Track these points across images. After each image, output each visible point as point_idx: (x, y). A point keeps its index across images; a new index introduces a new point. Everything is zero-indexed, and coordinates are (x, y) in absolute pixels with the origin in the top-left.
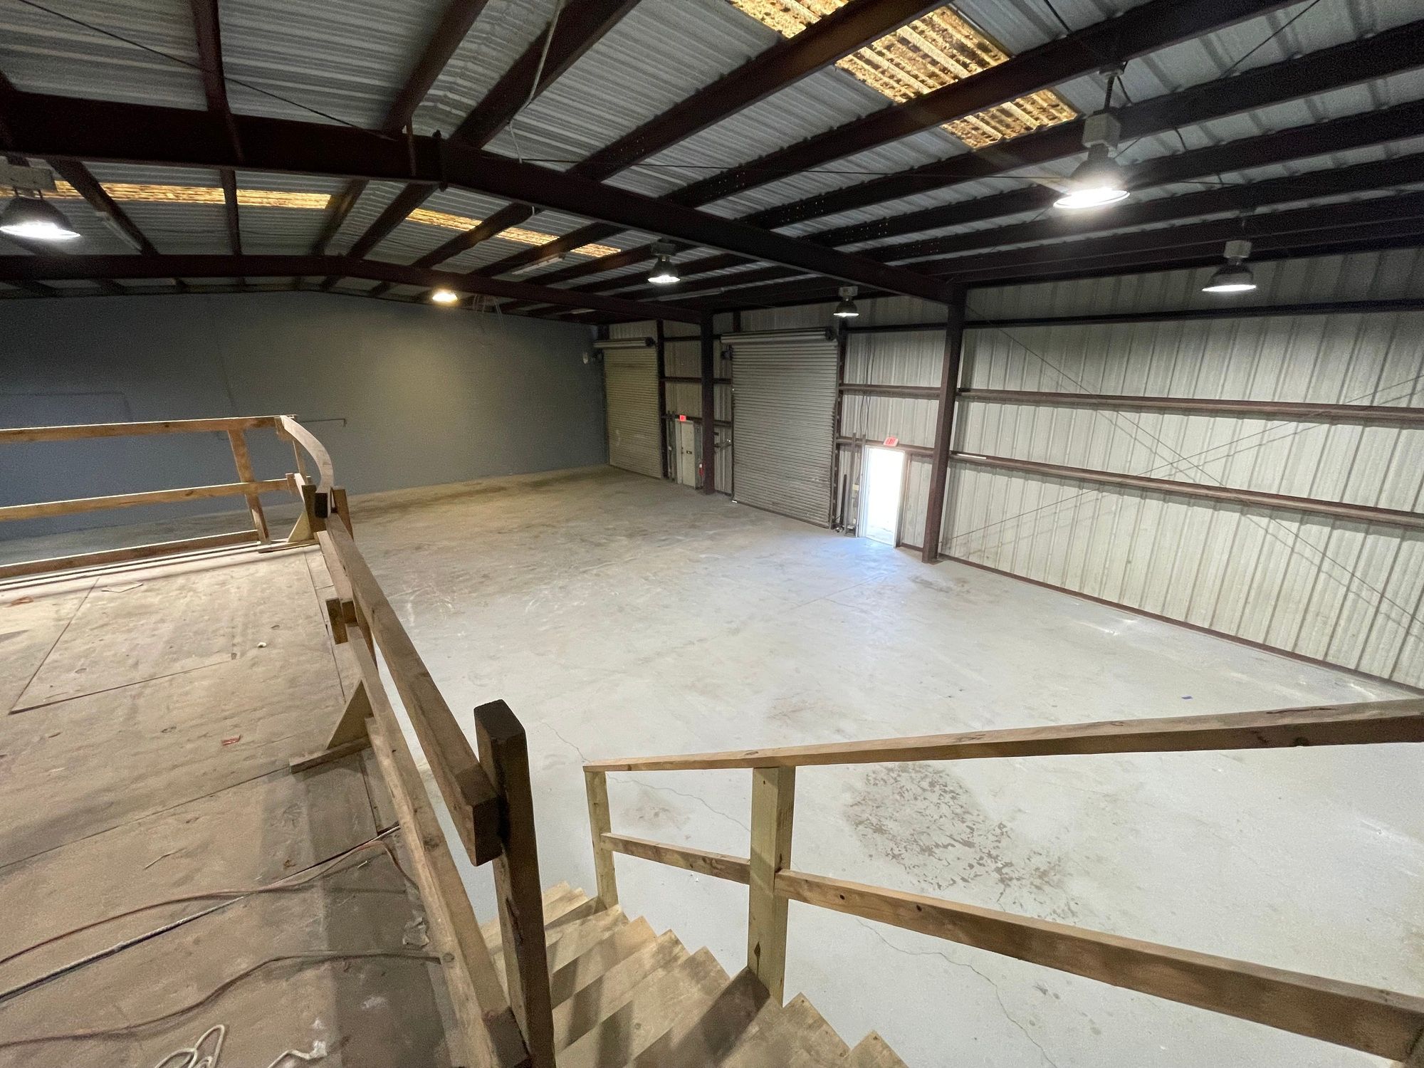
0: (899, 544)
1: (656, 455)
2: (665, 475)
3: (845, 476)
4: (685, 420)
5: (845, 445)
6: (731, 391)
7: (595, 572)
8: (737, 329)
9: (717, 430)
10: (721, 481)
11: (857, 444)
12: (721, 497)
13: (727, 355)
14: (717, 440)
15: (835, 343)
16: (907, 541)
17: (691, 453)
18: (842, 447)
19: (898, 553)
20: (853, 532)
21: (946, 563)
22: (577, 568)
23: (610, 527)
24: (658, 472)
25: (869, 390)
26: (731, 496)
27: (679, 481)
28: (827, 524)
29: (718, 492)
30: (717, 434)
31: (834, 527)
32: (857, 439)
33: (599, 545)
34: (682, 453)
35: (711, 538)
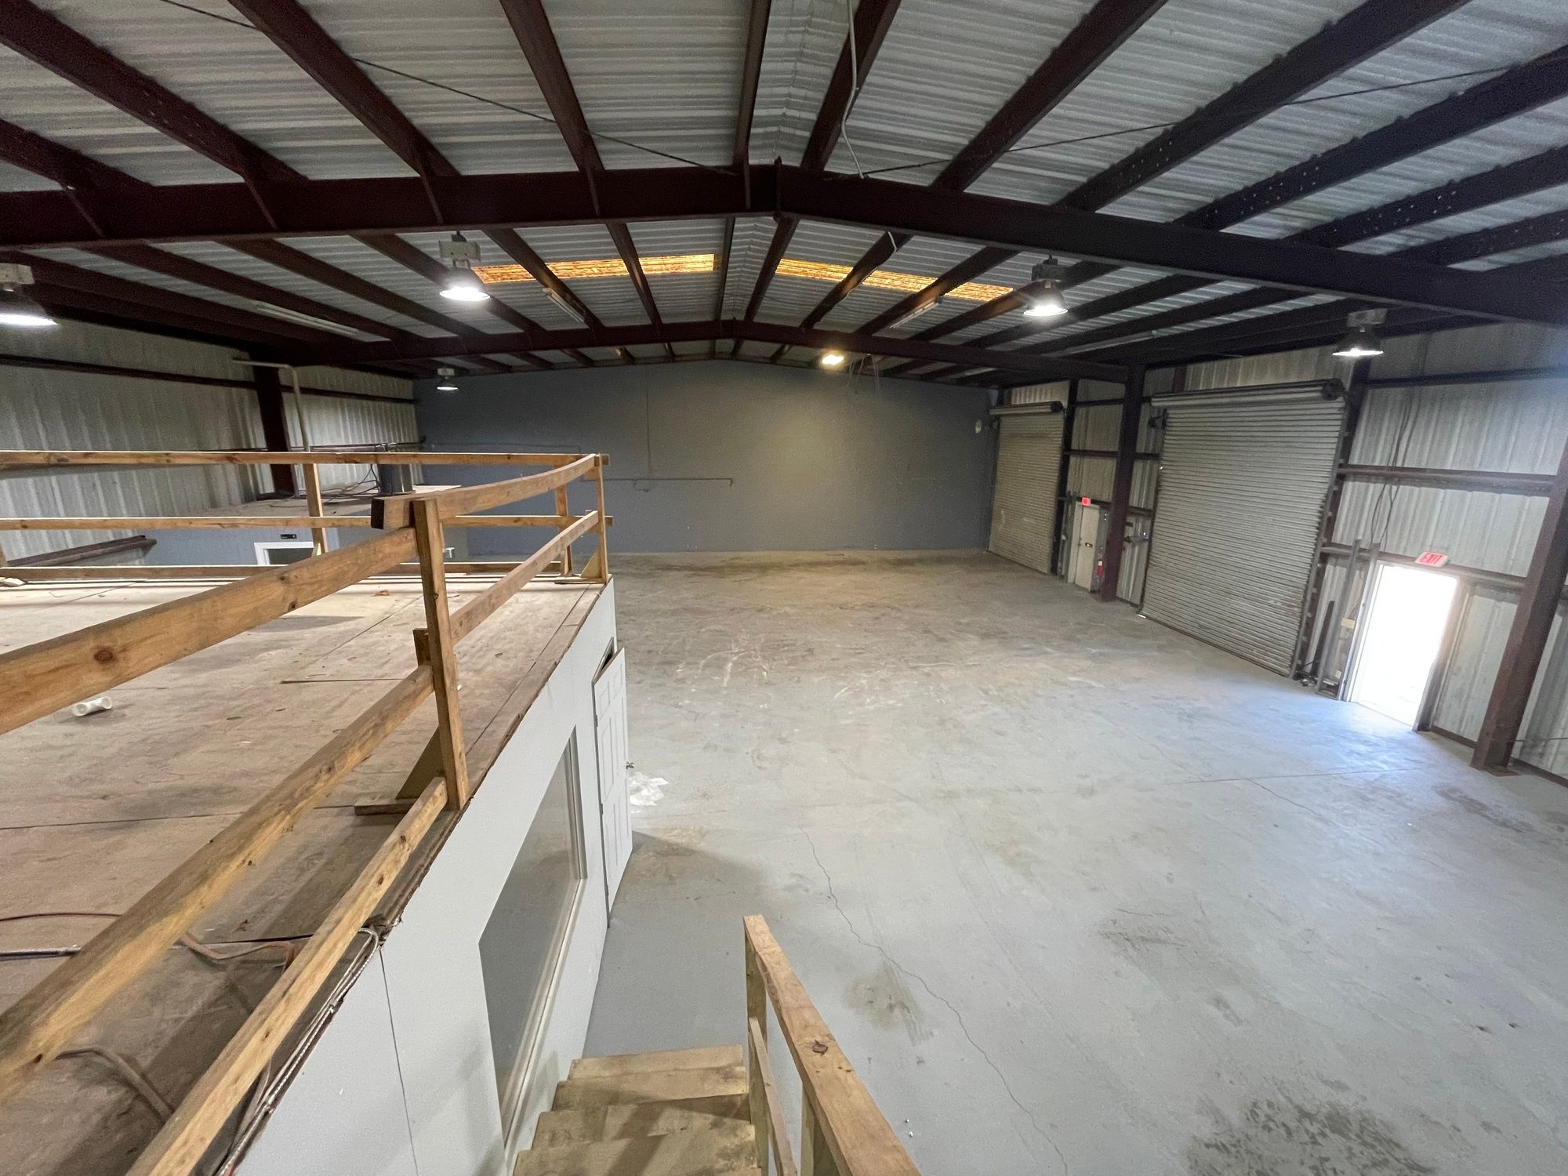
0: (1425, 725)
1: (1045, 545)
2: (1054, 569)
3: (1331, 604)
4: (1089, 503)
5: (1337, 556)
6: (1158, 470)
7: (926, 670)
8: (1178, 388)
9: (1130, 519)
10: (1127, 584)
11: (1362, 557)
12: (1123, 607)
13: (1159, 423)
14: (1129, 532)
15: (1339, 403)
16: (1446, 723)
17: (1091, 545)
18: (1332, 560)
19: (1421, 742)
20: (1333, 690)
21: (1526, 780)
22: (907, 662)
23: (964, 621)
24: (1045, 568)
25: (1394, 475)
26: (1138, 607)
27: (1070, 579)
28: (1286, 671)
29: (1122, 600)
30: (1131, 525)
31: (1299, 676)
32: (1362, 550)
33: (941, 640)
34: (1079, 545)
35: (1093, 658)
